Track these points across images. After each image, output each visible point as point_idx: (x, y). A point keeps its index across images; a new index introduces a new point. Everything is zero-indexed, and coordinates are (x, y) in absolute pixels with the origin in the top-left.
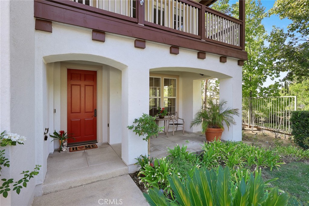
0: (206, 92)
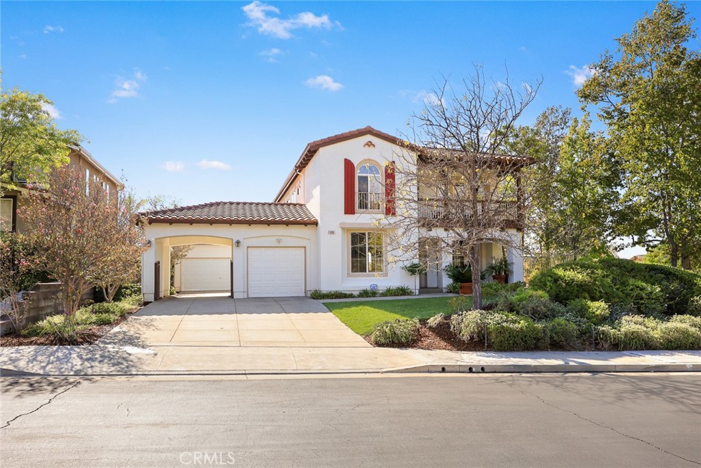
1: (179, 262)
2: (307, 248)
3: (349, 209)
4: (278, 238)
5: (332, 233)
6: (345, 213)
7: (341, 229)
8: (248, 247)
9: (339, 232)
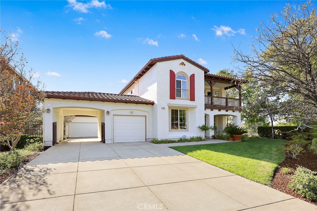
0: (228, 121)
1: (68, 124)
2: (147, 116)
3: (172, 97)
4: (131, 110)
5: (164, 108)
6: (170, 99)
7: (168, 107)
8: (114, 115)
9: (167, 108)
